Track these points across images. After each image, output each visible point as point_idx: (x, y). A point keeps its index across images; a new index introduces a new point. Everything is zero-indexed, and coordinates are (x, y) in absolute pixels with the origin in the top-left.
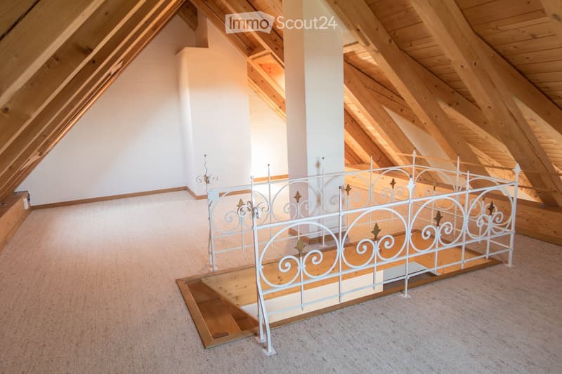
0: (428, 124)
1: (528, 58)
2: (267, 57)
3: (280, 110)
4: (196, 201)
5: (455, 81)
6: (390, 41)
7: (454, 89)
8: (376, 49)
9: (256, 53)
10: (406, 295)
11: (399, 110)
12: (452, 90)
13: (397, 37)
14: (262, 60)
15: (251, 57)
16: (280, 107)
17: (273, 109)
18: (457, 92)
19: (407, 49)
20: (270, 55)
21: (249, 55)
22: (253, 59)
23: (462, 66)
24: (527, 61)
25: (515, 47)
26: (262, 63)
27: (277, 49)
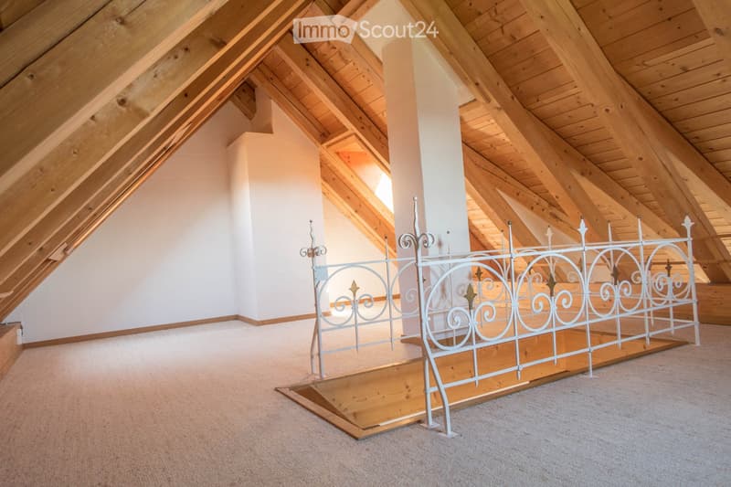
0: (561, 197)
1: (676, 100)
2: (349, 139)
3: (356, 215)
4: (258, 328)
5: (587, 144)
6: (513, 98)
7: (585, 156)
8: (499, 106)
9: (332, 138)
10: (591, 375)
11: (515, 195)
12: (583, 157)
13: (521, 92)
14: (340, 147)
15: (325, 145)
16: (356, 211)
17: (345, 215)
18: (589, 160)
19: (532, 107)
20: (354, 136)
21: (322, 143)
22: (328, 146)
23: (607, 110)
24: (675, 104)
25: (663, 86)
26: (340, 150)
27: (363, 128)
